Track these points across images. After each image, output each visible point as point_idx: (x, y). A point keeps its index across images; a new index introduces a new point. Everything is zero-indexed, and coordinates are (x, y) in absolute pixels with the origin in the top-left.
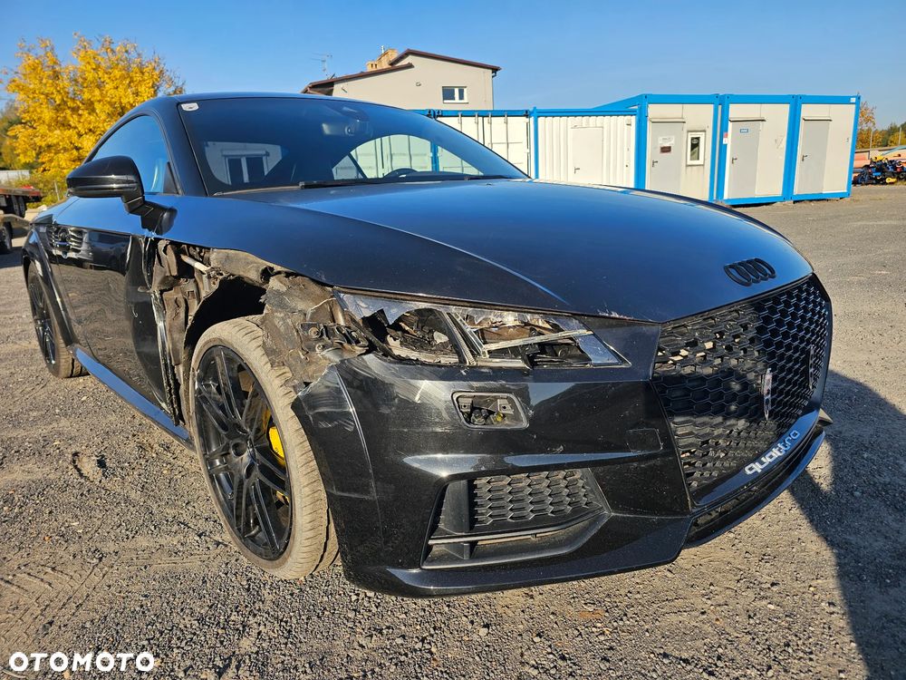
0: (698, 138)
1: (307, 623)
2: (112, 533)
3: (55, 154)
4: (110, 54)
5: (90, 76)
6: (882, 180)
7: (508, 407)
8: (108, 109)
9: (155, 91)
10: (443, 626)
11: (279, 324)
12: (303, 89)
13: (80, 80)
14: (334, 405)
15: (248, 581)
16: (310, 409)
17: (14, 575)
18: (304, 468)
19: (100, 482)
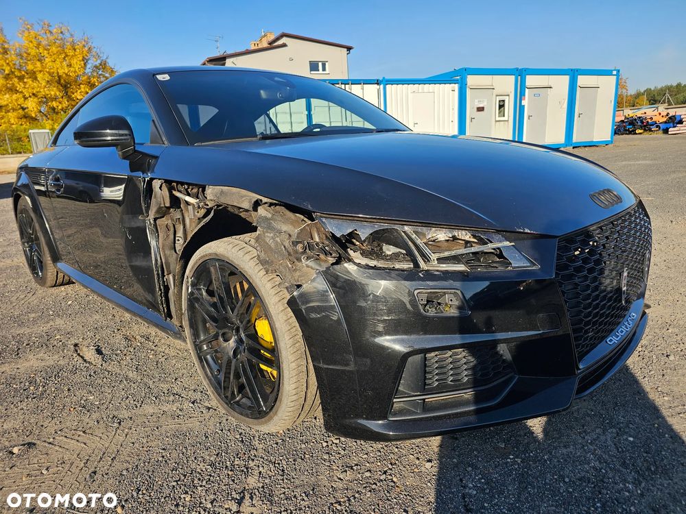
0: (504, 101)
1: (295, 464)
2: (123, 404)
3: (6, 113)
4: (49, 35)
5: (33, 52)
6: (633, 131)
7: (454, 299)
8: (47, 77)
9: (85, 64)
10: (397, 462)
11: (271, 242)
12: (202, 62)
13: (25, 55)
14: (322, 301)
15: (240, 435)
16: (303, 304)
17: (54, 438)
18: (291, 348)
19: (102, 365)
